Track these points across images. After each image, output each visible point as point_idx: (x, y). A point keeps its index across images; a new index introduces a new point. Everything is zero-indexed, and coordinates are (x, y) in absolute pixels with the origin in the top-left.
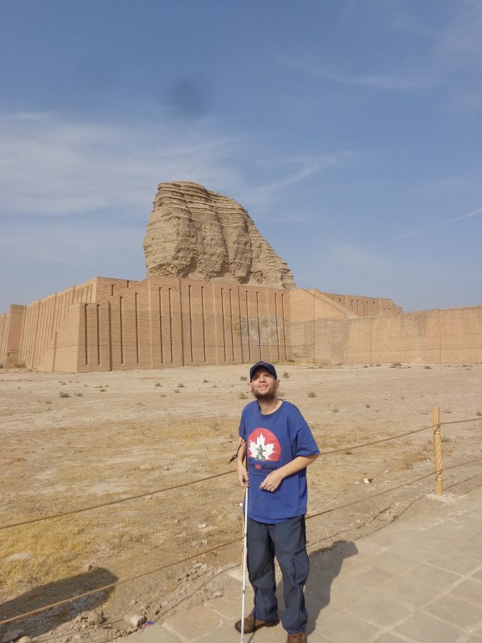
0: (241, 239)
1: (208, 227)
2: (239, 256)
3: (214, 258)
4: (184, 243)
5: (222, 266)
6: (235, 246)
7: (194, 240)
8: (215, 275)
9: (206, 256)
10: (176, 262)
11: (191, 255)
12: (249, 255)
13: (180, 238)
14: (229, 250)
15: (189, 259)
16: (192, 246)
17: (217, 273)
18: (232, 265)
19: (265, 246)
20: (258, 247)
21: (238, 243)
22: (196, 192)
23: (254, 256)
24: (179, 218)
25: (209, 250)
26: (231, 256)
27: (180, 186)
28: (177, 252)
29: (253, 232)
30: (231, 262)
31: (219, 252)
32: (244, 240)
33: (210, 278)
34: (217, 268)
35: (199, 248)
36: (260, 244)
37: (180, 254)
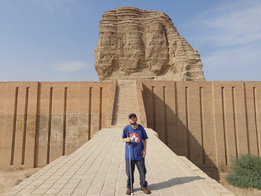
0: (156, 40)
1: (128, 36)
2: (155, 54)
3: (131, 58)
4: (105, 50)
5: (138, 63)
6: (151, 46)
7: (114, 47)
8: (133, 71)
9: (125, 58)
10: (101, 65)
11: (112, 58)
12: (165, 52)
13: (103, 47)
14: (146, 51)
15: (110, 62)
16: (112, 52)
17: (134, 69)
18: (148, 62)
19: (179, 43)
20: (174, 44)
21: (154, 44)
22: (126, 13)
23: (170, 51)
24: (103, 33)
25: (127, 53)
26: (147, 55)
27: (115, 11)
28: (101, 58)
29: (171, 33)
30: (146, 59)
31: (134, 53)
32: (160, 40)
33: (129, 74)
34: (134, 65)
35: (118, 52)
36: (176, 42)
37: (104, 59)
